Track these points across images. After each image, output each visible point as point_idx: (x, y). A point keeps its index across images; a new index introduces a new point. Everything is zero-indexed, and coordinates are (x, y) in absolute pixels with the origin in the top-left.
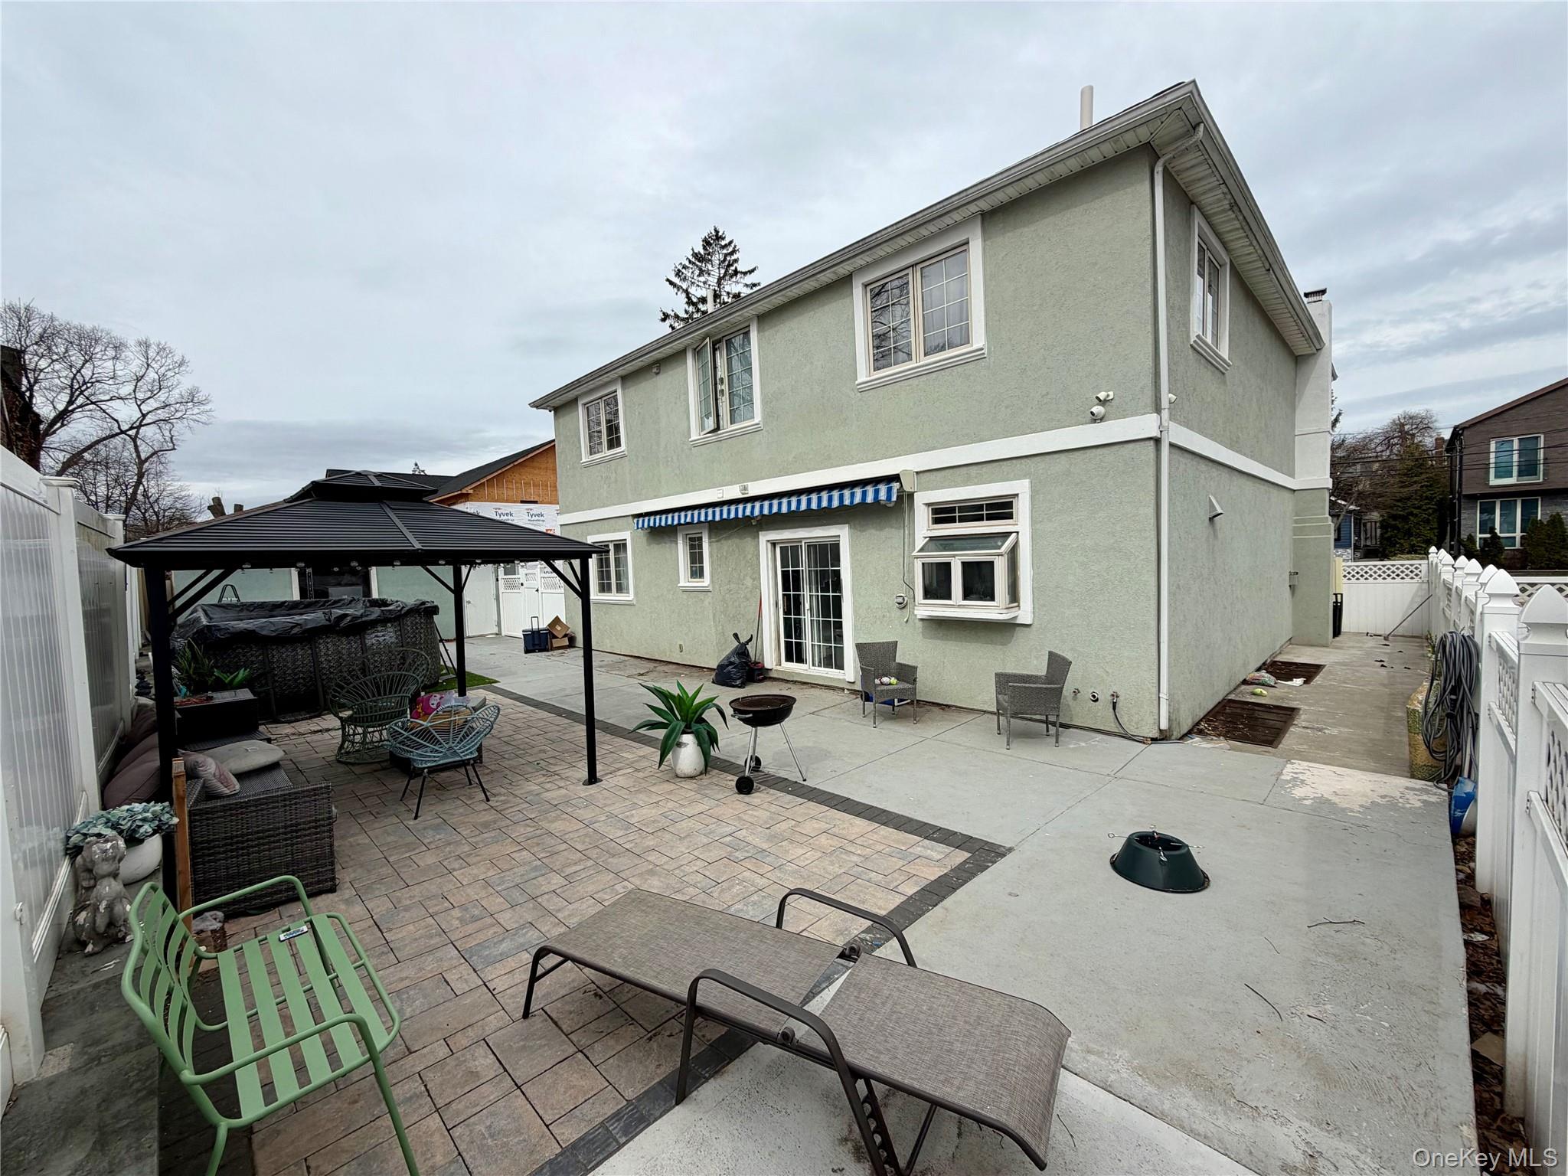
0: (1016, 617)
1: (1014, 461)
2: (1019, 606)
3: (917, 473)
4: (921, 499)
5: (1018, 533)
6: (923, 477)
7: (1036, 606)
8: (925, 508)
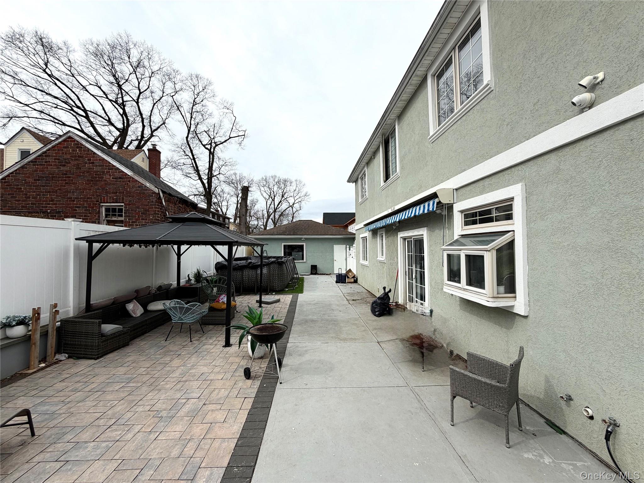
0: (513, 306)
1: (513, 169)
2: (515, 297)
3: (457, 189)
4: (457, 208)
5: (514, 231)
6: (459, 191)
7: (532, 300)
8: (460, 214)
